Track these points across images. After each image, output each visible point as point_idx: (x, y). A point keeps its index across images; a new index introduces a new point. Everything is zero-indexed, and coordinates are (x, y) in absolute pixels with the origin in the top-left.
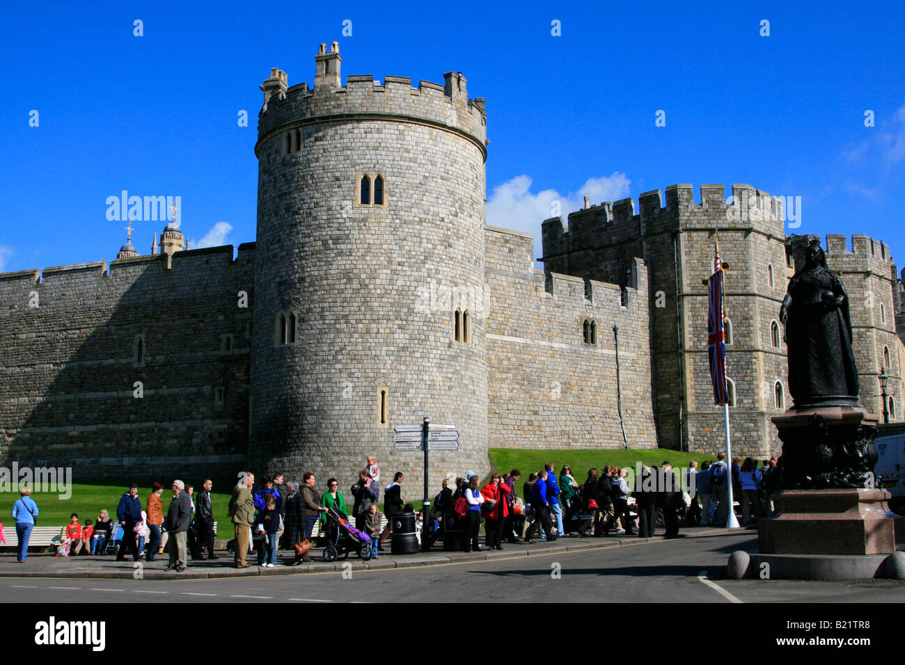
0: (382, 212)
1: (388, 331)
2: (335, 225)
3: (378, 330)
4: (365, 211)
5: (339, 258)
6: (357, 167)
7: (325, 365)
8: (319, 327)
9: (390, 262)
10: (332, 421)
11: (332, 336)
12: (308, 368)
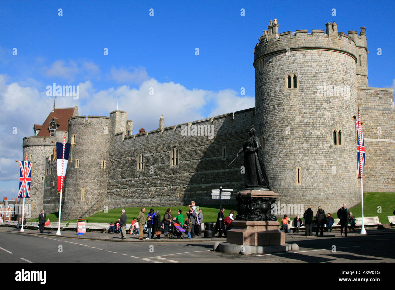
0: (296, 91)
1: (300, 143)
2: (278, 98)
3: (296, 143)
4: (289, 91)
5: (280, 113)
6: (285, 73)
7: (275, 159)
8: (273, 142)
9: (300, 112)
10: (278, 182)
11: (278, 146)
12: (269, 160)
